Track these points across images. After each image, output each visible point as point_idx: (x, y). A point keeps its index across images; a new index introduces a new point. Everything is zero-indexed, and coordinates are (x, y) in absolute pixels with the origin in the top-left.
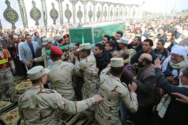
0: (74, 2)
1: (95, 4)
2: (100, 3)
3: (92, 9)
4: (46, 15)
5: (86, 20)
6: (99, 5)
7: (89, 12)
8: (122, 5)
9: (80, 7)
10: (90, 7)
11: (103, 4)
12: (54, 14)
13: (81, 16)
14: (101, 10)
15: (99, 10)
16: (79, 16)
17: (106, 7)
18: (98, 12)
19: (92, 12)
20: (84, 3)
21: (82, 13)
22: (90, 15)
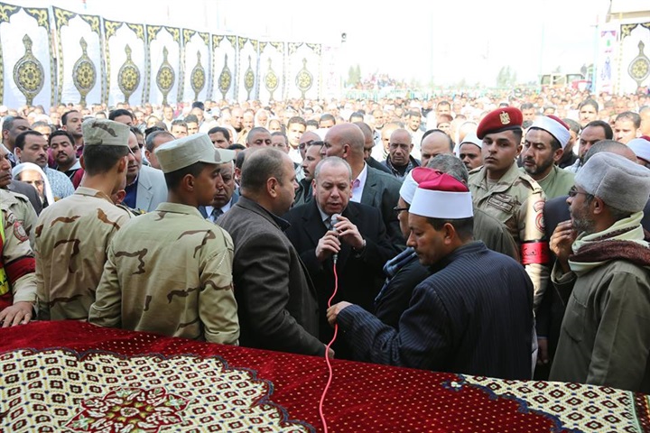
1: (106, 30)
2: (135, 30)
3: (94, 55)
6: (125, 36)
7: (77, 68)
8: (248, 43)
9: (28, 41)
10: (83, 43)
13: (37, 80)
14: (139, 60)
15: (129, 59)
16: (23, 79)
17: (165, 50)
18: (123, 70)
19: (92, 68)
20: (46, 25)
21: (39, 68)
22: (80, 78)
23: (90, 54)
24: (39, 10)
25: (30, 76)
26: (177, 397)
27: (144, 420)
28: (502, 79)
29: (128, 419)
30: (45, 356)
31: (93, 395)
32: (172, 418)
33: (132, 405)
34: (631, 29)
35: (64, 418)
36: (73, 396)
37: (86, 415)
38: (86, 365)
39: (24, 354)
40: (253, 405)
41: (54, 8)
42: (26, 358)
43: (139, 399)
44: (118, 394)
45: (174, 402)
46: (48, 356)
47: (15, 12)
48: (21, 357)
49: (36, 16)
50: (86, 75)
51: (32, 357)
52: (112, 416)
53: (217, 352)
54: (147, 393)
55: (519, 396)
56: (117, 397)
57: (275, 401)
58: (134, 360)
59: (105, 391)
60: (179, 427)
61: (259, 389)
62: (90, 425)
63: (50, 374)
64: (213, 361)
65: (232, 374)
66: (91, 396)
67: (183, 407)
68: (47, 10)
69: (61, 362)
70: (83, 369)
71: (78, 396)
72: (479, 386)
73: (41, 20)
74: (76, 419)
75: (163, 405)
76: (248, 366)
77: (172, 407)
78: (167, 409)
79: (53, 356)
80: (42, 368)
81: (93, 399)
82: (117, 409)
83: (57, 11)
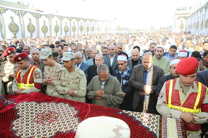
0: (37, 17)
1: (61, 19)
2: (68, 18)
3: (59, 24)
4: (4, 28)
5: (51, 35)
6: (65, 20)
7: (55, 27)
8: (93, 21)
9: (44, 22)
10: (56, 22)
11: (71, 19)
12: (14, 28)
13: (46, 30)
14: (68, 25)
15: (66, 25)
16: (43, 30)
17: (74, 23)
18: (65, 27)
19: (58, 27)
20: (49, 18)
21: (47, 27)
22: (56, 29)
23: (58, 24)
24: (47, 15)
25: (45, 29)
26: (57, 114)
27: (49, 120)
28: (152, 28)
29: (46, 119)
30: (30, 103)
31: (40, 112)
32: (55, 119)
33: (47, 116)
34: (180, 18)
35: (33, 118)
36: (35, 112)
37: (37, 118)
38: (39, 105)
39: (26, 103)
40: (73, 117)
41: (50, 14)
42: (27, 103)
43: (49, 114)
44: (45, 112)
45: (57, 115)
46: (31, 103)
47: (42, 16)
48: (25, 103)
49: (47, 16)
50: (57, 29)
51: (28, 103)
52: (43, 118)
53: (69, 102)
54: (51, 112)
55: (134, 116)
56: (45, 113)
57: (79, 116)
58: (51, 103)
59: (43, 111)
60: (56, 122)
61: (76, 112)
62: (37, 120)
63: (31, 107)
64: (68, 104)
65: (71, 108)
66: (39, 113)
67: (58, 116)
68: (49, 15)
69: (34, 104)
70: (39, 106)
71: (37, 112)
72: (126, 113)
73: (47, 17)
74: (35, 118)
75: (54, 116)
76: (75, 106)
77: (56, 116)
78: (54, 117)
79: (32, 103)
80: (29, 106)
81: (39, 114)
82: (44, 116)
83: (51, 15)
